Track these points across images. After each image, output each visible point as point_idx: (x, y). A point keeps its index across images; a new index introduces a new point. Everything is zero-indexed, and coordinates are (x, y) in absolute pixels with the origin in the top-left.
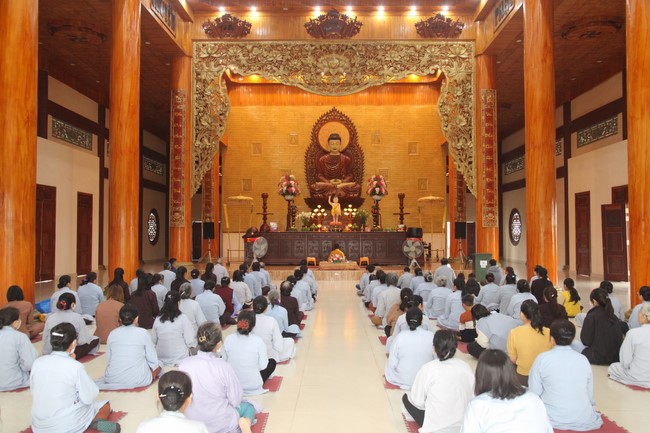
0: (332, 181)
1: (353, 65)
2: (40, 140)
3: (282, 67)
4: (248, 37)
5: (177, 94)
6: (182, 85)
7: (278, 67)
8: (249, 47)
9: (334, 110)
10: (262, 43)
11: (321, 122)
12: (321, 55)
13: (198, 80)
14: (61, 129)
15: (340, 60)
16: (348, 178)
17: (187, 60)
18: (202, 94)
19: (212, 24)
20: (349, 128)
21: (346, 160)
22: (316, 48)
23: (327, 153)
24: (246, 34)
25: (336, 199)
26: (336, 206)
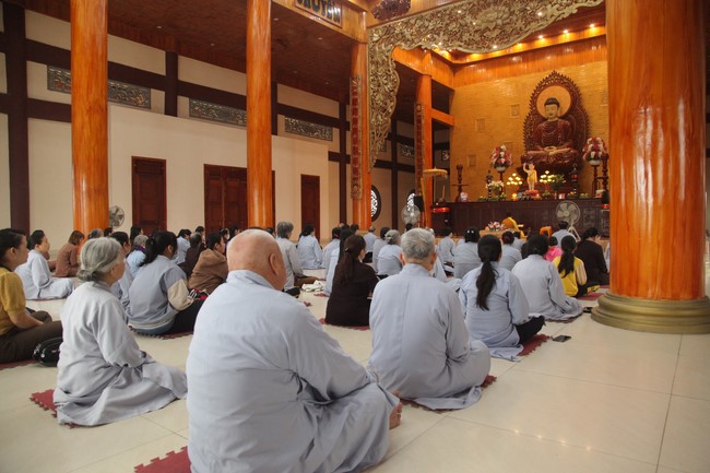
0: (546, 149)
1: (512, 13)
2: (273, 136)
3: (442, 33)
4: (411, 11)
5: (353, 79)
6: (359, 70)
7: (438, 34)
8: (412, 21)
9: (554, 74)
10: (423, 14)
11: (541, 87)
12: (479, 10)
13: (372, 63)
14: (297, 126)
15: (498, 11)
16: (566, 144)
17: (361, 47)
18: (375, 75)
19: (379, 8)
20: (570, 91)
21: (565, 126)
22: (474, 5)
23: (545, 120)
24: (407, 10)
25: (532, 166)
26: (532, 173)
